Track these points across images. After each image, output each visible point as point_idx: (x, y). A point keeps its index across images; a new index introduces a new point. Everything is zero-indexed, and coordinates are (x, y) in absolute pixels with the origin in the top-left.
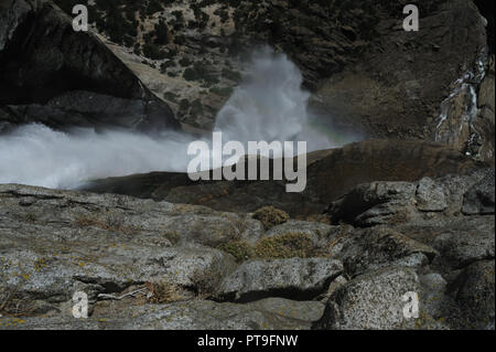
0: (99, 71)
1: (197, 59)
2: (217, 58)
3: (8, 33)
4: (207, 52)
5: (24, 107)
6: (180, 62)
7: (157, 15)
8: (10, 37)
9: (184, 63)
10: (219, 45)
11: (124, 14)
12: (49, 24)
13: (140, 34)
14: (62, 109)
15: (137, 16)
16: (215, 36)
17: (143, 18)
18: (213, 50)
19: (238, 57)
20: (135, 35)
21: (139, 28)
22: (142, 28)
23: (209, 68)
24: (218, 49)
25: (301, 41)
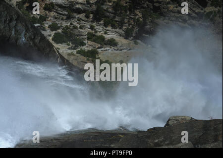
0: (23, 39)
1: (64, 24)
2: (83, 23)
4: (74, 18)
6: (50, 27)
9: (53, 27)
10: (84, 11)
16: (81, 4)
18: (79, 16)
19: (102, 22)
23: (76, 32)
24: (83, 15)
25: (159, 8)
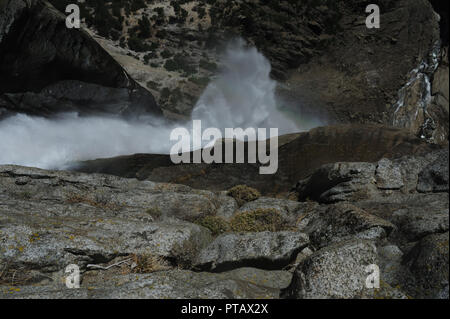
0: (88, 62)
1: (177, 51)
2: (195, 51)
3: (5, 28)
4: (186, 45)
5: (20, 95)
6: (162, 54)
7: (140, 11)
8: (7, 31)
9: (165, 54)
10: (196, 38)
11: (110, 11)
12: (43, 19)
13: (126, 29)
14: (54, 97)
15: (123, 12)
16: (194, 31)
17: (127, 15)
18: (191, 43)
19: (214, 50)
20: (121, 29)
21: (124, 23)
22: (127, 24)
23: (188, 59)
24: (196, 42)
25: (272, 35)
